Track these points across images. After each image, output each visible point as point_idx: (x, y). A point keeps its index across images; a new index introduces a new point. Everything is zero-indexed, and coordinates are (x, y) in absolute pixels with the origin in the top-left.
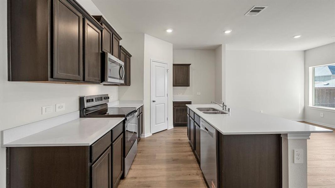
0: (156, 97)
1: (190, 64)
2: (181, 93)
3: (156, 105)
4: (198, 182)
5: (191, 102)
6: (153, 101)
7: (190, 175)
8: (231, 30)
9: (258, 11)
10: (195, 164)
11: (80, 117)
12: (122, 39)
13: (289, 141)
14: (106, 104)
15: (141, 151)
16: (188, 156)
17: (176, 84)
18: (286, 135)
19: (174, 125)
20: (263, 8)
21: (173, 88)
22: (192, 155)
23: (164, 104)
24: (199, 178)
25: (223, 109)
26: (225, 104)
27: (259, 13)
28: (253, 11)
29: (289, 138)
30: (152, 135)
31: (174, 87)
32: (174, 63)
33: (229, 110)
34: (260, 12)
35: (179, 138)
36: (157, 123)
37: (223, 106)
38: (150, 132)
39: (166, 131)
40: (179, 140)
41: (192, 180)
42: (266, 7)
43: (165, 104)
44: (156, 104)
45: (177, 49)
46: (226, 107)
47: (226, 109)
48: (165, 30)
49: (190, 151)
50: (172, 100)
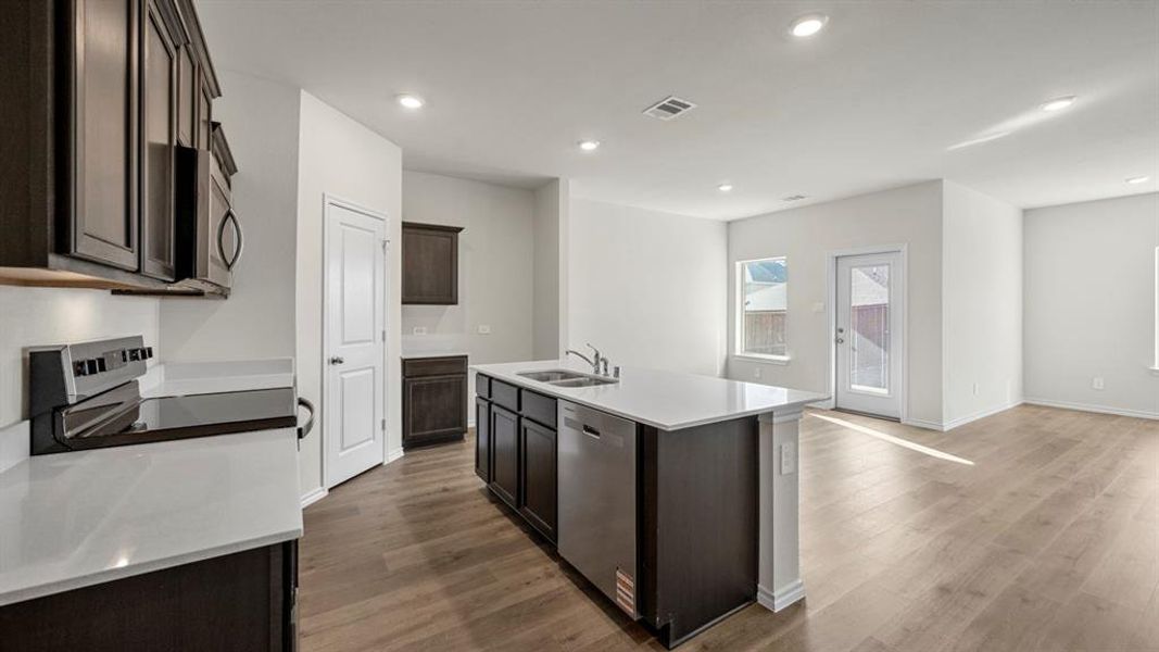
0: (344, 343)
1: (461, 229)
2: (424, 328)
3: (344, 376)
4: (560, 594)
5: (466, 357)
6: (334, 361)
7: (528, 583)
8: (598, 143)
9: (674, 111)
10: (529, 550)
11: (32, 453)
12: (220, 95)
13: (774, 427)
14: (132, 385)
15: (312, 559)
16: (500, 533)
17: (413, 294)
18: (769, 414)
19: (403, 446)
20: (686, 106)
21: (403, 310)
22: (507, 527)
23: (371, 371)
24: (561, 583)
25: (597, 372)
26: (601, 356)
27: (675, 116)
28: (664, 107)
29: (775, 420)
30: (326, 493)
31: (405, 306)
32: (406, 220)
33: (617, 370)
34: (679, 114)
35: (442, 485)
36: (345, 446)
37: (597, 363)
38: (322, 485)
39: (379, 470)
40: (445, 490)
41: (544, 595)
42: (693, 106)
43: (373, 368)
44: (342, 373)
45: (417, 169)
46: (606, 364)
47: (606, 370)
48: (394, 96)
49: (499, 517)
50: (400, 354)
